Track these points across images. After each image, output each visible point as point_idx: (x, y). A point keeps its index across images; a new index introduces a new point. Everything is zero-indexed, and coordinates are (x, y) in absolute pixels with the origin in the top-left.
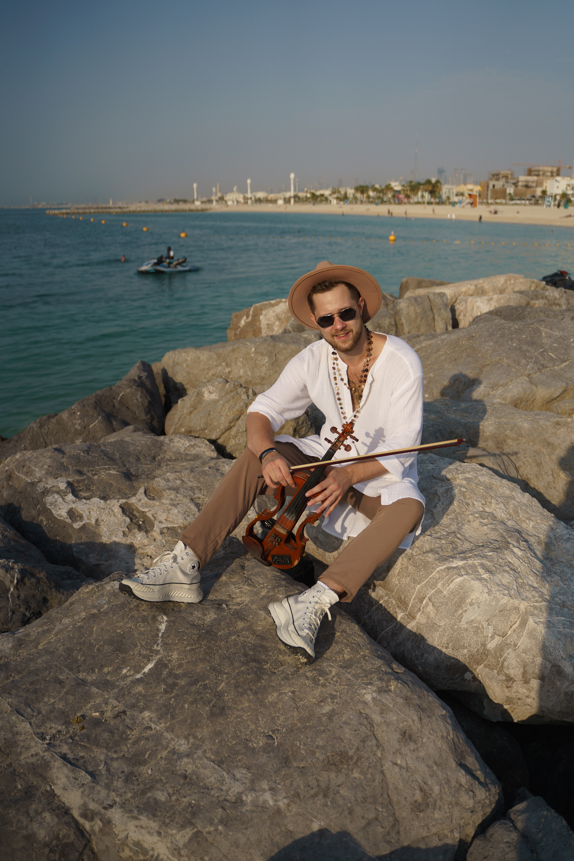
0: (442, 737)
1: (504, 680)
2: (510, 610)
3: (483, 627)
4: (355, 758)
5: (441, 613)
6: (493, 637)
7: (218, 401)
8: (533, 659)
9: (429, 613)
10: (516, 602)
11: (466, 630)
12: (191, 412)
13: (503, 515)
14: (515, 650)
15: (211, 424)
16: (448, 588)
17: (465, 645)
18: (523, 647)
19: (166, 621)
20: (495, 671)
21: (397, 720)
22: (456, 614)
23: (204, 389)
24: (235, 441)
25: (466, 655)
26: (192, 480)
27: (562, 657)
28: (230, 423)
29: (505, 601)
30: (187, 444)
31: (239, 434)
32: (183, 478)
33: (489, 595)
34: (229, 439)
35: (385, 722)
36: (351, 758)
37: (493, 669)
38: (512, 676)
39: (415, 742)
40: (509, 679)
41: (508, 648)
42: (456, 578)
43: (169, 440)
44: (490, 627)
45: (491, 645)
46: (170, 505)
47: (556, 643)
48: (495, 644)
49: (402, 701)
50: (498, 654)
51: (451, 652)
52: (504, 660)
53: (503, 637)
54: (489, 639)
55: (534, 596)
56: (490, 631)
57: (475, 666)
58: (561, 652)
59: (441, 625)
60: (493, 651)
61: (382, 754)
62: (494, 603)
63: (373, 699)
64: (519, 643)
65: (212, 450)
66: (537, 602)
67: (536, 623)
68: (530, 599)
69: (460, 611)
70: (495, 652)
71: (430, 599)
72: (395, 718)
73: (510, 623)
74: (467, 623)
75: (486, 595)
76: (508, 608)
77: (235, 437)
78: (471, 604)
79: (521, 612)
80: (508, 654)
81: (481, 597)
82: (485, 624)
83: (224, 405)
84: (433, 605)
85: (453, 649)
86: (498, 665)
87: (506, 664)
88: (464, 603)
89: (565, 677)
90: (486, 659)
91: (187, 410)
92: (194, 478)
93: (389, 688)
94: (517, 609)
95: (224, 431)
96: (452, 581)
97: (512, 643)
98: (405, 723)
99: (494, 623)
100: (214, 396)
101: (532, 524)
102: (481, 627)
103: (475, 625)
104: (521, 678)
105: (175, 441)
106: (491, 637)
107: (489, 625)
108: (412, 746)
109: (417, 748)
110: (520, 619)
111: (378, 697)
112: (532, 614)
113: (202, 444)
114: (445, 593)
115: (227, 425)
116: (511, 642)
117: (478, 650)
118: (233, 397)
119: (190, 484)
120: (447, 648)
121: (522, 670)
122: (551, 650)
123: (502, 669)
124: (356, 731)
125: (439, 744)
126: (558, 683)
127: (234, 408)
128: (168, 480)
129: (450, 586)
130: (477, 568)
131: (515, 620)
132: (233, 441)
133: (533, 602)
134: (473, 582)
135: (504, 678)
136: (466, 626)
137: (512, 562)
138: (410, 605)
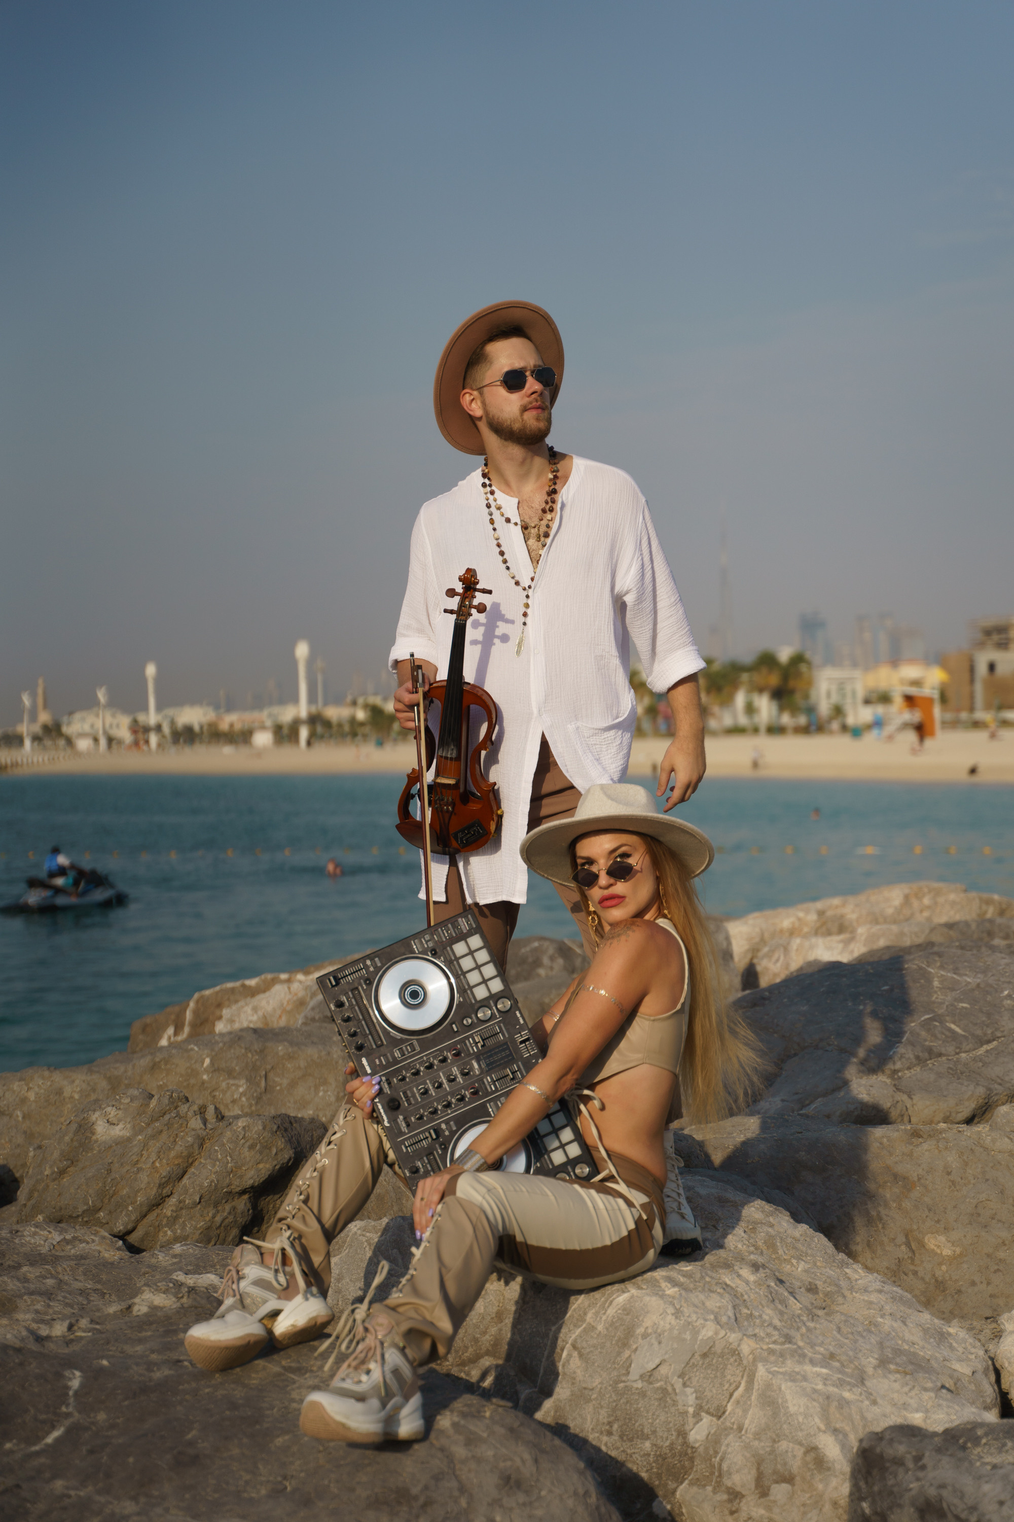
0: (575, 1493)
1: (725, 1501)
2: (722, 1355)
3: (674, 1390)
4: (422, 1500)
5: (594, 1363)
6: (697, 1416)
7: (129, 1140)
8: (772, 1446)
9: (575, 1372)
10: (733, 1337)
11: (643, 1394)
12: (62, 1172)
13: (740, 1246)
14: (740, 1437)
15: (114, 1194)
16: (604, 1318)
17: (646, 1431)
18: (753, 1430)
19: (80, 1376)
20: (709, 1488)
21: (494, 1456)
22: (619, 1359)
23: (95, 1116)
24: (174, 1232)
25: (649, 1455)
26: (81, 1278)
27: (819, 1428)
28: (162, 1186)
29: (710, 1334)
30: (56, 1237)
31: (184, 1211)
32: (60, 1276)
33: (676, 1318)
34: (159, 1228)
35: (473, 1457)
36: (416, 1498)
37: (704, 1486)
38: (738, 1489)
39: (527, 1492)
40: (735, 1495)
41: (727, 1435)
42: (618, 1296)
43: (11, 1232)
44: (689, 1390)
45: (698, 1434)
46: (34, 1320)
47: (807, 1407)
48: (705, 1433)
49: (502, 1431)
50: (711, 1452)
51: (619, 1444)
52: (722, 1460)
53: (719, 1417)
54: (691, 1420)
55: (768, 1335)
56: (689, 1399)
57: (671, 1485)
58: (817, 1420)
59: (594, 1385)
60: (701, 1449)
61: (468, 1503)
62: (688, 1336)
63: (455, 1425)
64: (747, 1422)
65: (119, 1249)
66: (775, 1342)
67: (770, 1372)
68: (762, 1339)
69: (627, 1353)
70: (706, 1449)
71: (574, 1347)
72: (490, 1453)
73: (727, 1386)
74: (642, 1377)
75: (670, 1318)
76: (719, 1351)
77: (174, 1219)
78: (645, 1336)
79: (745, 1362)
80: (728, 1445)
81: (662, 1323)
82: (678, 1384)
83: (145, 1146)
84: (581, 1355)
85: (621, 1437)
86: (712, 1473)
87: (725, 1467)
88: (632, 1336)
89: (829, 1469)
90: (692, 1468)
91: (51, 1167)
92: (85, 1274)
93: (482, 1414)
94: (736, 1353)
95: (145, 1209)
96: (611, 1302)
97: (735, 1427)
98: (509, 1463)
99: (695, 1380)
100: (118, 1131)
101: (802, 1266)
102: (670, 1389)
103: (658, 1385)
104: (753, 1486)
105: (26, 1233)
106: (694, 1416)
107: (685, 1385)
108: (521, 1497)
109: (531, 1503)
110: (745, 1378)
111: (462, 1422)
112: (765, 1361)
113: (93, 1237)
114: (600, 1327)
115: (153, 1192)
116: (733, 1424)
117: (672, 1444)
118: (169, 1125)
119: (78, 1285)
120: (610, 1433)
121: (754, 1472)
122: (801, 1420)
123: (720, 1482)
124: (423, 1463)
125: (570, 1503)
126: (820, 1486)
127: (170, 1149)
128: (26, 1280)
129: (609, 1311)
130: (658, 1282)
131: (739, 1379)
132: (169, 1233)
133: (768, 1344)
134: (647, 1299)
135: (725, 1497)
136: (639, 1385)
137: (733, 1285)
138: (542, 1371)
